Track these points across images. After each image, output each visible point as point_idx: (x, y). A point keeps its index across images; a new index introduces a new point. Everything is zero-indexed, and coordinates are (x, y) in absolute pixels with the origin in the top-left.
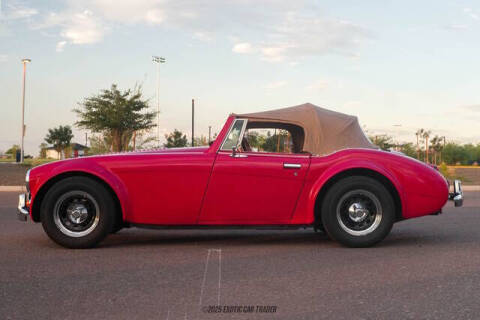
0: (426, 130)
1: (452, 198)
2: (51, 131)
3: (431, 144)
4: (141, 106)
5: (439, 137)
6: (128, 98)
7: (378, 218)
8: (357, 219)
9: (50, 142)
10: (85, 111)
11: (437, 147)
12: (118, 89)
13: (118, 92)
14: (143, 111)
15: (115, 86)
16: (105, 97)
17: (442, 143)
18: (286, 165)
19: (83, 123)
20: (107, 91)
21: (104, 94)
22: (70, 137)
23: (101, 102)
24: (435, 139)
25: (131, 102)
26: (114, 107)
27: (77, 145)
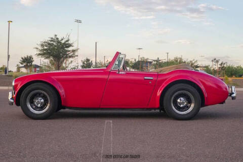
0: (217, 59)
1: (230, 95)
2: (22, 58)
3: (220, 66)
4: (70, 45)
5: (224, 62)
6: (63, 42)
7: (192, 105)
8: (182, 106)
9: (22, 64)
10: (40, 48)
11: (223, 67)
12: (58, 37)
13: (57, 39)
14: (70, 49)
15: (56, 35)
16: (51, 41)
17: (225, 65)
18: (145, 78)
19: (40, 54)
20: (52, 38)
21: (50, 39)
22: (32, 61)
23: (49, 44)
24: (222, 64)
25: (64, 44)
26: (55, 46)
27: (36, 65)
